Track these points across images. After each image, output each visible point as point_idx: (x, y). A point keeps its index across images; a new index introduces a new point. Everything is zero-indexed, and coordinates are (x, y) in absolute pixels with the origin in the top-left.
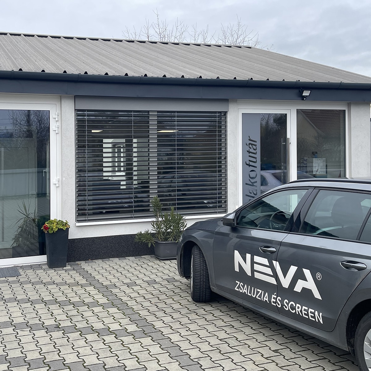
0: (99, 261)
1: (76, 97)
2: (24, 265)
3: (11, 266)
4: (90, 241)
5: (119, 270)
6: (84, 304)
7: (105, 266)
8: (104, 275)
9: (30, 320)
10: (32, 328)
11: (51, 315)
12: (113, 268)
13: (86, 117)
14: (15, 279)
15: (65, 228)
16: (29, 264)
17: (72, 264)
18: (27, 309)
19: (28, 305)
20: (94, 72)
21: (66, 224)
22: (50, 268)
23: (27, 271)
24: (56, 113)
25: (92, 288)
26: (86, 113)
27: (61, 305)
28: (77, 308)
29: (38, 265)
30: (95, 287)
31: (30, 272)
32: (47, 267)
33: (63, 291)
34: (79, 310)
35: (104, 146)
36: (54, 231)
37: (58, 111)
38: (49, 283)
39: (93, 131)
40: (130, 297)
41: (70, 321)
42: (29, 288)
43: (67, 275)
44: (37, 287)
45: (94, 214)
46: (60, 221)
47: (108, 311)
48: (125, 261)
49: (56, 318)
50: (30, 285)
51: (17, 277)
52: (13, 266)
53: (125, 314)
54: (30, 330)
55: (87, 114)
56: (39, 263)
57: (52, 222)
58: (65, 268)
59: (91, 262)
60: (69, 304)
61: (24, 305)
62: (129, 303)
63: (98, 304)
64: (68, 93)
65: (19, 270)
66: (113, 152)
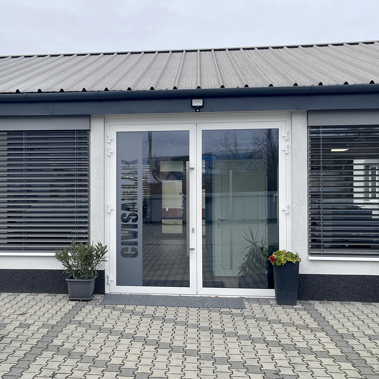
0: (337, 304)
1: (309, 112)
2: (250, 297)
3: (237, 297)
4: (325, 278)
5: (360, 317)
6: (312, 352)
7: (344, 310)
8: (341, 320)
9: (248, 360)
10: (248, 370)
11: (271, 358)
12: (354, 314)
13: (321, 135)
14: (238, 311)
15: (295, 261)
16: (256, 297)
17: (303, 302)
18: (246, 347)
19: (249, 342)
20: (331, 82)
21: (296, 256)
22: (278, 305)
23: (253, 305)
24: (285, 132)
25: (323, 334)
26: (320, 129)
27: (284, 348)
28: (303, 355)
29: (266, 299)
30: (327, 333)
31: (255, 306)
32: (275, 302)
33: (289, 333)
34: (304, 358)
35: (355, 167)
36: (282, 263)
37: (288, 129)
38: (275, 322)
39: (332, 150)
40: (370, 353)
41: (293, 370)
42: (252, 324)
43: (296, 314)
44: (261, 323)
45: (332, 247)
46: (289, 252)
47: (340, 366)
48: (370, 307)
49: (276, 363)
50: (254, 321)
51: (241, 310)
52: (239, 297)
53: (361, 373)
54: (246, 372)
55: (323, 131)
56: (267, 298)
57: (280, 254)
58: (295, 307)
59: (327, 303)
60: (294, 349)
61: (244, 343)
62: (369, 361)
63: (329, 356)
64: (299, 109)
65: (244, 302)
66: (366, 175)
